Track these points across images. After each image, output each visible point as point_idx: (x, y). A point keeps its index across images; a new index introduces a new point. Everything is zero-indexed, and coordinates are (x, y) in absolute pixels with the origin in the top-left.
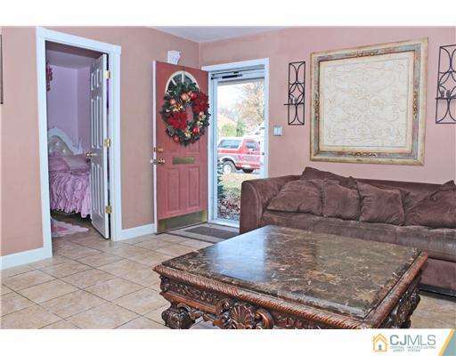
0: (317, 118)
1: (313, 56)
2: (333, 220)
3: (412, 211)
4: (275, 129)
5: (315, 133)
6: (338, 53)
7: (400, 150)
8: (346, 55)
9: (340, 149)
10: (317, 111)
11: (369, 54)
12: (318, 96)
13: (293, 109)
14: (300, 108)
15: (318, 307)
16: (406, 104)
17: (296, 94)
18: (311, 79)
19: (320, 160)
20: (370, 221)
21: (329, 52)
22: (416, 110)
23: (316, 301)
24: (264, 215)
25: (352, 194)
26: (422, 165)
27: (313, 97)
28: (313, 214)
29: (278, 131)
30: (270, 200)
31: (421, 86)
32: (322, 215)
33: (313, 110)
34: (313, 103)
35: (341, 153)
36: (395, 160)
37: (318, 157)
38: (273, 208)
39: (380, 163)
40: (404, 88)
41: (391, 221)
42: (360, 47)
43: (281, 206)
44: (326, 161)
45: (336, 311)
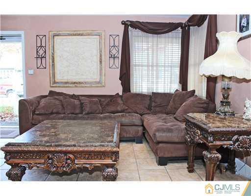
0: (53, 65)
1: (50, 33)
2: (70, 115)
3: (104, 107)
4: (29, 71)
5: (52, 73)
6: (63, 32)
7: (95, 80)
8: (68, 34)
9: (66, 81)
10: (53, 61)
11: (79, 35)
12: (53, 54)
13: (39, 60)
14: (43, 60)
15: (96, 146)
16: (96, 59)
17: (41, 52)
18: (49, 45)
19: (56, 87)
20: (88, 114)
21: (59, 31)
22: (101, 62)
23: (94, 144)
24: (34, 117)
25: (77, 102)
26: (104, 87)
27: (51, 54)
28: (60, 113)
29: (31, 72)
30: (35, 109)
31: (103, 51)
32: (64, 113)
33: (51, 61)
34: (51, 57)
35: (66, 83)
36: (93, 85)
37: (55, 85)
38: (38, 113)
39: (86, 87)
40: (95, 52)
41: (97, 112)
42: (75, 31)
43: (43, 111)
44: (59, 87)
45: (103, 146)
